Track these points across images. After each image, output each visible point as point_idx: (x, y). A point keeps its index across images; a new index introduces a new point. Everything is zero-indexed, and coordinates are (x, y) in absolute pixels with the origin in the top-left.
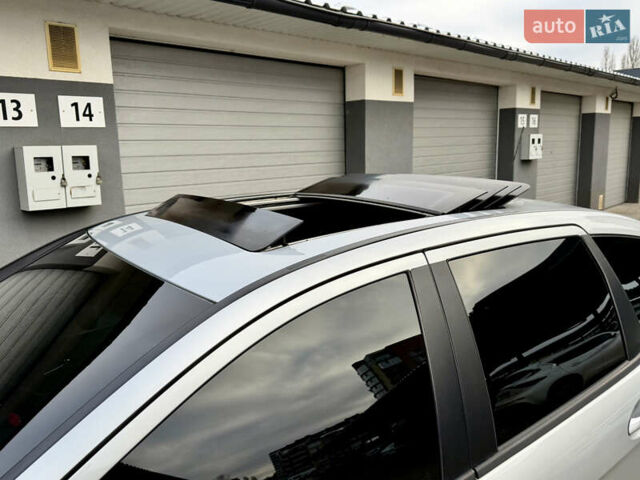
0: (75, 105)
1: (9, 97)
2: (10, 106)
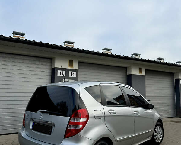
1: (61, 71)
2: (62, 73)
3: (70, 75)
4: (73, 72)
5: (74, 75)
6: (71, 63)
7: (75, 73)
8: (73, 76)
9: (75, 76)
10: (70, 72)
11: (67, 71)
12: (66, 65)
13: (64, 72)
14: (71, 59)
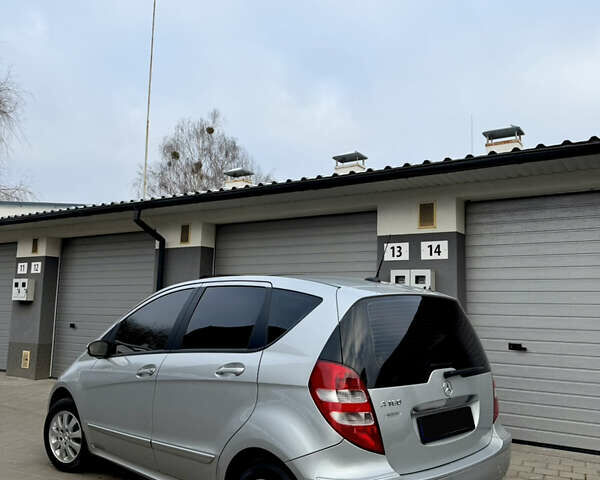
0: (431, 246)
1: (395, 245)
2: (396, 250)
3: (425, 255)
4: (435, 244)
5: (439, 252)
6: (427, 214)
7: (444, 245)
8: (435, 256)
9: (444, 255)
10: (424, 245)
11: (414, 241)
12: (410, 225)
13: (405, 246)
14: (427, 200)
